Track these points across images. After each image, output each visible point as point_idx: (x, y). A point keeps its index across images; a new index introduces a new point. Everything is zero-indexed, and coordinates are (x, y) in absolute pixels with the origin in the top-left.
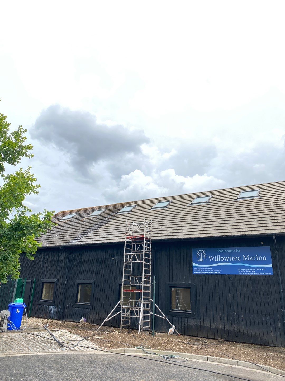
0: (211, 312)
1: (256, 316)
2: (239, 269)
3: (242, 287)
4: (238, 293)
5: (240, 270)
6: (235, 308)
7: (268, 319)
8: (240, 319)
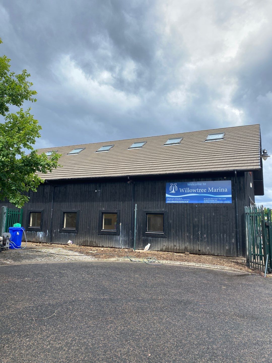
0: (180, 233)
1: (215, 235)
2: (204, 199)
3: (206, 212)
4: (203, 217)
5: (206, 200)
6: (200, 229)
7: (225, 236)
8: (203, 237)
